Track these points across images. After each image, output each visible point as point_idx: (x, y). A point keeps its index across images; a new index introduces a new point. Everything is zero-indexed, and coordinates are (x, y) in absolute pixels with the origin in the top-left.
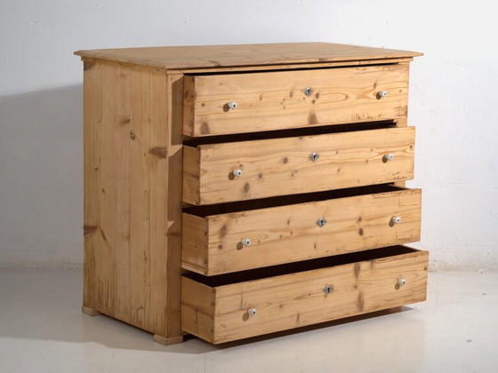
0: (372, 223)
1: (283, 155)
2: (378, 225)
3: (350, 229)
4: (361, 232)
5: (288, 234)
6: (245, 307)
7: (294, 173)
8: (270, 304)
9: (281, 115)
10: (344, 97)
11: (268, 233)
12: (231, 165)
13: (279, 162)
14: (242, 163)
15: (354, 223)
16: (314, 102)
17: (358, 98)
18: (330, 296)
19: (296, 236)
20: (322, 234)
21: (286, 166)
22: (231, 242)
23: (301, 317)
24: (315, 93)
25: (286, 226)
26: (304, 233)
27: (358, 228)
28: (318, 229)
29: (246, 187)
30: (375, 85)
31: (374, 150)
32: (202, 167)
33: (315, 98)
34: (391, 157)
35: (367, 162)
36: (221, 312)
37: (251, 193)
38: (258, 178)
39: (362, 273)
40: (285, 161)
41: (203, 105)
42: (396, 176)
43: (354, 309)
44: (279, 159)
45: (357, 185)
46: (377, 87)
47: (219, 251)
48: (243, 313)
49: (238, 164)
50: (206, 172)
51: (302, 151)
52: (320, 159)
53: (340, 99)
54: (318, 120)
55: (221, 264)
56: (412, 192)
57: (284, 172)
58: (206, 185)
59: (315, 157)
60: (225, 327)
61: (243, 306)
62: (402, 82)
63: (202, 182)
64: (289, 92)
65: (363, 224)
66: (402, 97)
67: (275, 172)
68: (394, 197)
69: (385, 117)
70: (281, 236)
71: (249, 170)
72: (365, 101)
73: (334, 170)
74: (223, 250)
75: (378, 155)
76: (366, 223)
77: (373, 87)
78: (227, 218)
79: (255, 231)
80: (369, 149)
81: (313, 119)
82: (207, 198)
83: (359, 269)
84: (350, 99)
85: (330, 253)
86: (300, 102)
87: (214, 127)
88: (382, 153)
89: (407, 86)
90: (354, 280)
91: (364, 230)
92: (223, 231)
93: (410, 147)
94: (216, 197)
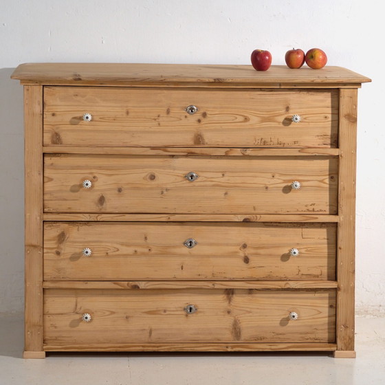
0: (261, 251)
1: (150, 171)
2: (270, 255)
3: (233, 255)
4: (246, 260)
5: (146, 250)
6: (81, 311)
7: (163, 191)
8: (113, 313)
9: (155, 132)
10: (241, 119)
11: (118, 246)
12: (83, 176)
13: (145, 178)
14: (96, 175)
15: (237, 249)
16: (199, 121)
17: (262, 121)
18: (192, 317)
19: (156, 254)
20: (191, 255)
21: (153, 183)
22: (68, 249)
23: (153, 333)
24: (202, 111)
25: (142, 241)
26: (165, 251)
27: (242, 254)
28: (185, 250)
29: (102, 200)
30: (287, 109)
31: (277, 176)
32: (45, 175)
33: (201, 117)
34: (296, 186)
35: (267, 188)
36: (51, 311)
37: (108, 206)
38: (117, 192)
39: (237, 299)
40: (153, 177)
41: (53, 115)
42: (311, 208)
43: (227, 336)
44: (144, 175)
45: (253, 212)
46: (291, 111)
47: (56, 257)
48: (77, 317)
49: (91, 176)
50: (51, 180)
51: (174, 169)
52: (199, 179)
53: (237, 120)
54: (206, 141)
55: (59, 270)
56: (322, 225)
57: (151, 189)
58: (50, 193)
59: (192, 177)
60: (56, 327)
61: (78, 310)
62: (328, 107)
63: (46, 190)
64: (166, 109)
65: (248, 251)
66: (329, 124)
67: (138, 188)
68: (294, 227)
69: (303, 144)
70: (136, 251)
71: (105, 183)
72: (273, 124)
73: (221, 193)
74: (62, 257)
75: (279, 182)
76: (253, 251)
77: (284, 111)
78: (66, 225)
79: (101, 242)
80: (270, 175)
81: (198, 139)
82: (51, 205)
83: (233, 294)
84: (251, 122)
85: (202, 277)
86: (181, 119)
87: (67, 137)
88: (289, 181)
89: (336, 112)
90: (226, 304)
91: (250, 257)
92: (61, 238)
93: (331, 178)
94: (64, 206)
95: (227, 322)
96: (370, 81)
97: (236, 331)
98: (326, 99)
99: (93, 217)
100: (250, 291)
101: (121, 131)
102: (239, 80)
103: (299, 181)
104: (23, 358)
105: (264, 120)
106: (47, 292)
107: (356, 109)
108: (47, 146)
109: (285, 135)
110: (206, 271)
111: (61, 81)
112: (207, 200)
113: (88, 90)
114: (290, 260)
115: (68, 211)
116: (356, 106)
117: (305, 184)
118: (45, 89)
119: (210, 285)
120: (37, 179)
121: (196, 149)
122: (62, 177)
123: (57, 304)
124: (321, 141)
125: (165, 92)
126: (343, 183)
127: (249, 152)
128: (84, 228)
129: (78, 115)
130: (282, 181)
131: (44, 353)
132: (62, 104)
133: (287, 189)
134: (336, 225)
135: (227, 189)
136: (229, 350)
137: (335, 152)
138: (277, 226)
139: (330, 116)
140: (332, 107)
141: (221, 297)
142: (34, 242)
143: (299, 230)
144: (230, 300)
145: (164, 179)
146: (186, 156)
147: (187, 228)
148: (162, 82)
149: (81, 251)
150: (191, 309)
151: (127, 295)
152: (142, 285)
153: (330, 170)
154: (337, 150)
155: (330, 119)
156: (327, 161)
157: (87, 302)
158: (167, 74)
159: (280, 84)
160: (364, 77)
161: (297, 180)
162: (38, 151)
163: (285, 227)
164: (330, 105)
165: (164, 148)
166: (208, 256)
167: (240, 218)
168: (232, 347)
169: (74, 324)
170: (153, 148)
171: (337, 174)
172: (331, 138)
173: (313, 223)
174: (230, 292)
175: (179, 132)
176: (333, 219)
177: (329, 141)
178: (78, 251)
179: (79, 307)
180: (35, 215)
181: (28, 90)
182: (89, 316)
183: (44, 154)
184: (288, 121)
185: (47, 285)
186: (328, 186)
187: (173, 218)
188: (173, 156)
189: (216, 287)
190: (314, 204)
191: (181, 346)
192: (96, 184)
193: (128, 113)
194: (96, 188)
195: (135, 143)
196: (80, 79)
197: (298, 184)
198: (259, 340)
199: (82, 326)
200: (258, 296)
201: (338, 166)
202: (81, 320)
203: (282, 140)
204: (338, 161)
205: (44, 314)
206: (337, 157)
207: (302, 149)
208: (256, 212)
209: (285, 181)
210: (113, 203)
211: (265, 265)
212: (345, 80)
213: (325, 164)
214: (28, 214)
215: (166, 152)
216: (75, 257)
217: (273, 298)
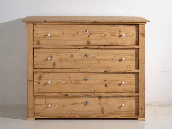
0: (111, 82)
1: (71, 54)
2: (114, 84)
3: (101, 84)
4: (106, 85)
5: (70, 82)
6: (47, 104)
7: (76, 61)
8: (58, 104)
9: (73, 40)
10: (103, 35)
11: (60, 81)
12: (48, 56)
13: (69, 56)
14: (52, 55)
15: (102, 81)
16: (89, 36)
18: (87, 106)
19: (74, 83)
20: (86, 84)
21: (73, 58)
22: (42, 82)
23: (73, 111)
24: (90, 33)
25: (69, 79)
26: (77, 82)
27: (104, 83)
28: (84, 82)
29: (54, 64)
30: (120, 32)
31: (116, 56)
32: (34, 55)
33: (89, 35)
35: (113, 60)
36: (37, 104)
37: (56, 66)
38: (60, 61)
39: (103, 99)
40: (72, 56)
41: (37, 34)
42: (129, 67)
43: (100, 113)
44: (69, 55)
45: (108, 68)
46: (121, 32)
47: (38, 84)
48: (46, 106)
49: (51, 56)
50: (36, 57)
51: (80, 53)
52: (89, 57)
53: (102, 36)
54: (91, 43)
55: (39, 89)
56: (133, 73)
57: (72, 60)
58: (36, 62)
59: (86, 56)
60: (38, 109)
61: (46, 103)
62: (134, 31)
63: (35, 61)
64: (77, 32)
65: (107, 82)
66: (135, 37)
67: (67, 60)
68: (123, 74)
69: (126, 44)
70: (67, 82)
71: (55, 58)
72: (115, 37)
73: (97, 62)
74: (40, 84)
75: (117, 58)
76: (108, 82)
77: (119, 32)
78: (42, 73)
79: (54, 79)
80: (114, 55)
81: (88, 43)
82: (37, 66)
83: (101, 97)
84: (107, 36)
85: (90, 92)
86: (82, 36)
87: (42, 42)
88: (121, 57)
89: (138, 33)
90: (99, 101)
91: (107, 85)
92: (40, 78)
93: (136, 56)
94: (41, 66)
95: (99, 107)
96: (149, 21)
97: (103, 111)
98: (134, 28)
99: (51, 70)
100: (107, 97)
101: (61, 40)
102: (102, 22)
103: (125, 57)
104: (27, 120)
105: (112, 36)
106: (35, 97)
107: (144, 31)
108: (35, 45)
109: (119, 41)
110: (91, 90)
111: (39, 22)
112: (92, 64)
113: (49, 25)
114: (122, 86)
115: (42, 68)
116: (144, 30)
117: (126, 58)
118: (34, 25)
119: (93, 94)
120: (32, 57)
121: (88, 46)
122: (40, 56)
123: (39, 101)
124: (132, 43)
125: (77, 26)
126: (140, 58)
127: (106, 47)
128: (48, 74)
129: (46, 34)
131: (34, 119)
132: (40, 30)
134: (138, 73)
135: (99, 60)
136: (100, 117)
137: (137, 47)
138: (117, 73)
139: (135, 34)
140: (136, 31)
141: (97, 99)
142: (31, 79)
143: (125, 75)
144: (100, 100)
145: (76, 57)
146: (84, 49)
147: (84, 74)
148: (75, 22)
149: (47, 82)
150: (86, 103)
151: (64, 98)
152: (69, 94)
153: (135, 53)
155: (135, 35)
156: (134, 50)
157: (49, 100)
158: (77, 20)
159: (117, 23)
160: (147, 20)
161: (124, 57)
162: (32, 47)
163: (120, 74)
164: (135, 30)
165: (76, 46)
166: (92, 84)
167: (103, 71)
168: (101, 117)
169: (45, 108)
170: (72, 46)
171: (138, 55)
172: (136, 42)
173: (130, 72)
174: (100, 97)
175: (82, 40)
176: (137, 71)
177: (135, 43)
178: (46, 82)
179: (46, 102)
180: (31, 69)
181: (28, 25)
182: (50, 105)
183: (34, 48)
184: (120, 36)
185: (35, 94)
186: (135, 59)
187: (80, 71)
188: (79, 49)
189: (95, 95)
190: (130, 66)
191: (83, 116)
192: (52, 59)
193: (63, 33)
194: (52, 60)
195: (66, 44)
196: (46, 21)
197: (124, 58)
198: (111, 114)
199: (48, 109)
200: (110, 98)
201: (138, 52)
202: (47, 107)
203: (118, 43)
204: (138, 50)
205: (34, 105)
206: (138, 49)
207: (125, 46)
208: (109, 68)
209: (119, 57)
210: (58, 65)
211: (113, 87)
212: (140, 21)
213: (134, 51)
214: (28, 69)
215: (77, 47)
216: (45, 84)
217: (115, 99)
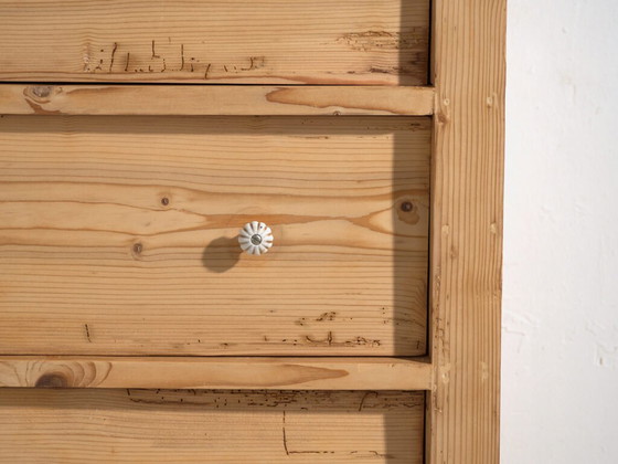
31: (179, 200)
34: (256, 240)
35: (138, 248)
42: (319, 331)
45: (82, 345)
56: (365, 400)
68: (252, 407)
69: (284, 70)
75: (189, 225)
80: (152, 197)
88: (229, 220)
93: (403, 209)
103: (271, 220)
117: (294, 232)
127: (59, 100)
130: (199, 221)
133: (223, 254)
134: (421, 400)
137: (416, 101)
143: (271, 421)
153: (398, 176)
154: (427, 92)
161: (261, 218)
163: (217, 407)
167: (25, 373)
171: (428, 191)
172: (403, 44)
173: (328, 393)
176: (409, 376)
177: (392, 58)
186: (387, 241)
190: (332, 316)
197: (265, 233)
201: (430, 160)
203: (200, 50)
204: (431, 141)
206: (426, 124)
207: (279, 89)
208: (95, 346)
209: (213, 221)
213: (378, 152)
